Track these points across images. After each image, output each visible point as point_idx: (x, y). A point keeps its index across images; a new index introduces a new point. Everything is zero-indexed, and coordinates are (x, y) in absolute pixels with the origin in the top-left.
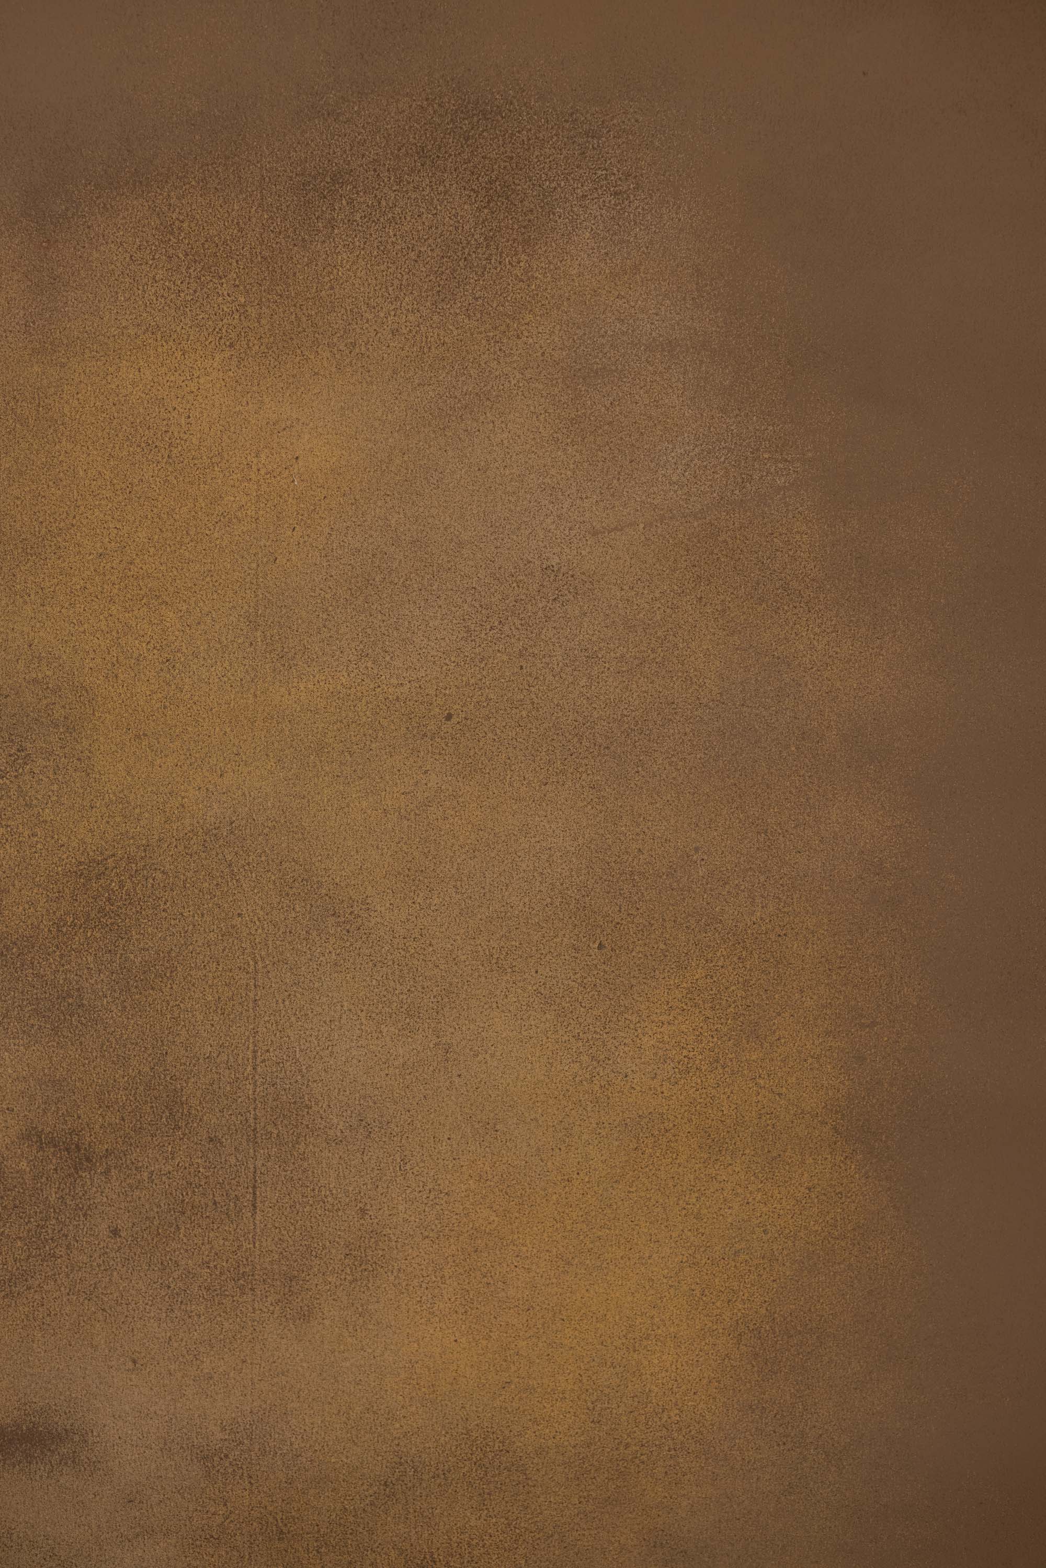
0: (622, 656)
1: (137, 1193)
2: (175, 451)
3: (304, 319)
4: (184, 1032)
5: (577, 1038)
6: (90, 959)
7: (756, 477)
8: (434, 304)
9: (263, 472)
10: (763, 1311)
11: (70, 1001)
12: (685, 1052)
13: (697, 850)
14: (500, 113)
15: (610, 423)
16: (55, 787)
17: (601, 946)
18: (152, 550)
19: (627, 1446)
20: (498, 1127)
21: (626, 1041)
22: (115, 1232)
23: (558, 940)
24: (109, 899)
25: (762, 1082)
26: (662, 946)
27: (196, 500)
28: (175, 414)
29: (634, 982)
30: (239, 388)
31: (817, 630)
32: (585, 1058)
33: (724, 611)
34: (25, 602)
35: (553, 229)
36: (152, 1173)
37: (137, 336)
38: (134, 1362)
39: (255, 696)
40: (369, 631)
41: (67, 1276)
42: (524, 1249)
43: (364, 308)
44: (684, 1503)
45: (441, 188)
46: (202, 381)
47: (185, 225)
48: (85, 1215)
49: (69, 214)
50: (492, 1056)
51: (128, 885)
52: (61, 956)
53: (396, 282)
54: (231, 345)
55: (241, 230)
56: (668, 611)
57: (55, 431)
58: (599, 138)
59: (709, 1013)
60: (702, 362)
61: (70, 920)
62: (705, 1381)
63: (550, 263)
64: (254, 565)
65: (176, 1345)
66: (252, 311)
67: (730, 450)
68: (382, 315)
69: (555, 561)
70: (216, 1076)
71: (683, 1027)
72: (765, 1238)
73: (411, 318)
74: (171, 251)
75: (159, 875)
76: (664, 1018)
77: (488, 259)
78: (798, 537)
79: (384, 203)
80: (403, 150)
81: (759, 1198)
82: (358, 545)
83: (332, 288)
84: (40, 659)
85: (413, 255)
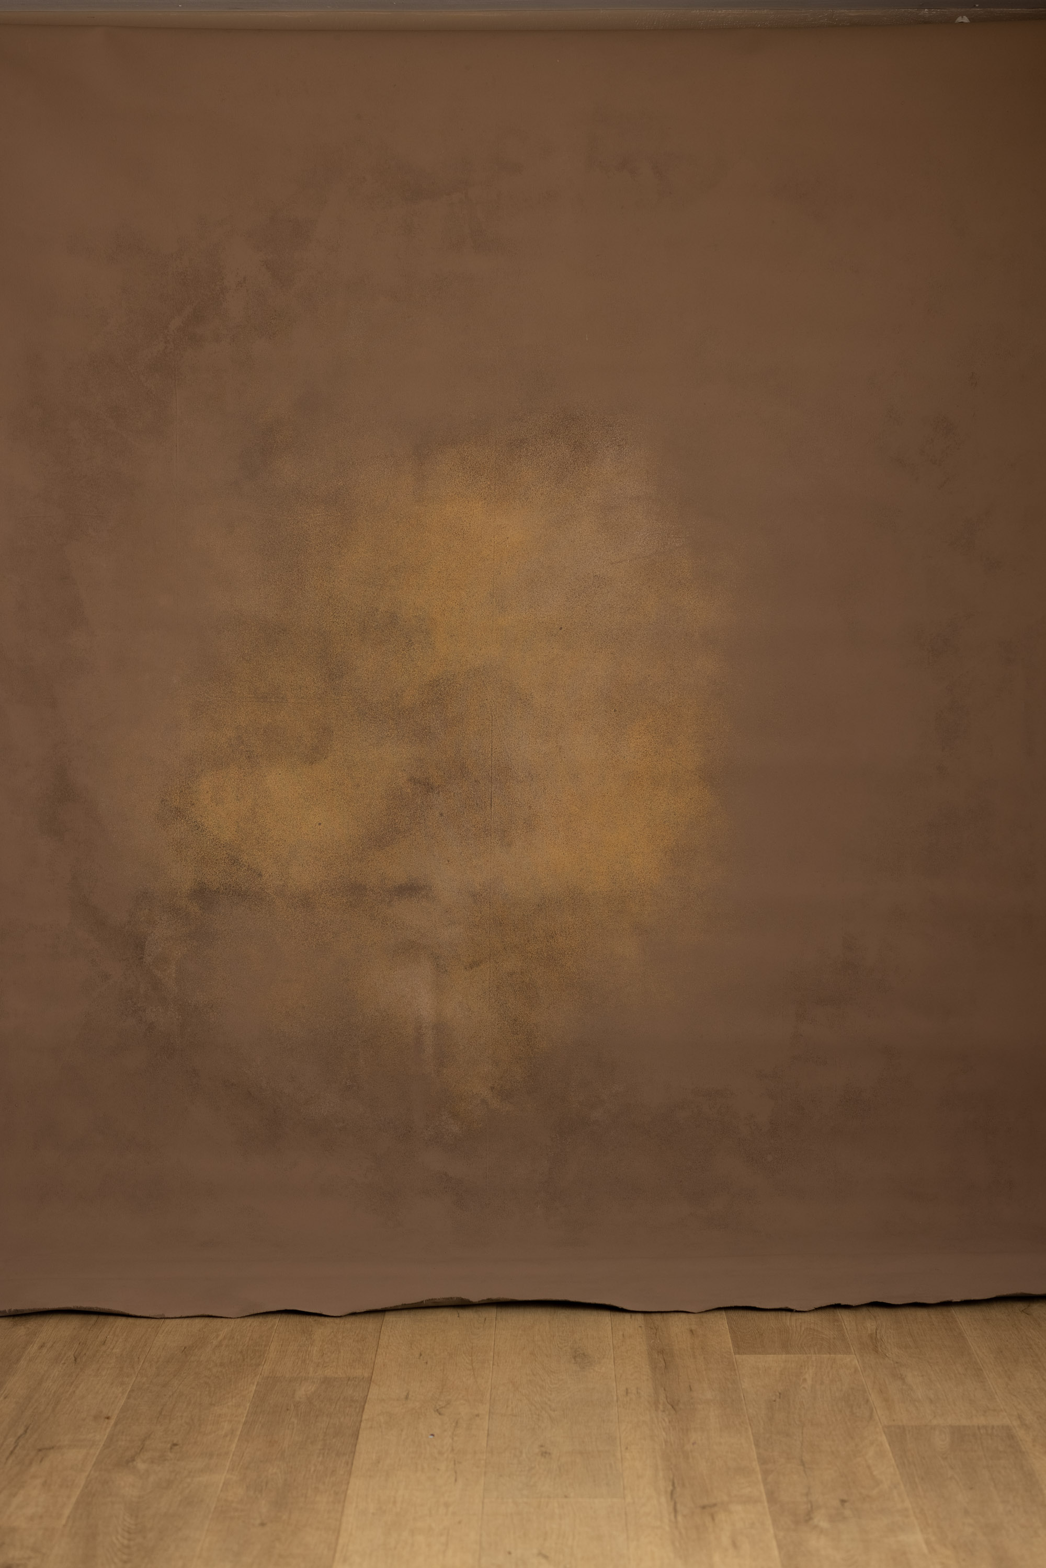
0: (622, 607)
1: (449, 800)
2: (465, 536)
3: (510, 490)
4: (466, 742)
5: (607, 744)
6: (434, 715)
7: (669, 543)
8: (556, 484)
9: (496, 543)
10: (674, 843)
11: (426, 730)
12: (645, 749)
13: (649, 676)
14: (579, 419)
15: (617, 525)
16: (422, 654)
17: (615, 711)
18: (457, 570)
19: (625, 891)
20: (578, 776)
21: (624, 745)
22: (441, 815)
23: (600, 708)
24: (440, 694)
25: (673, 759)
26: (637, 710)
27: (472, 553)
28: (465, 523)
29: (627, 724)
30: (488, 514)
31: (691, 597)
32: (609, 751)
33: (658, 591)
34: (413, 589)
35: (597, 458)
36: (454, 793)
37: (452, 496)
38: (448, 861)
39: (493, 621)
40: (533, 598)
41: (425, 830)
42: (588, 821)
43: (531, 486)
44: (646, 913)
45: (558, 444)
46: (475, 511)
47: (469, 457)
48: (431, 808)
49: (429, 454)
50: (576, 750)
51: (447, 689)
52: (423, 715)
53: (542, 477)
54: (485, 499)
55: (489, 459)
56: (638, 591)
57: (424, 529)
58: (613, 427)
59: (654, 735)
60: (649, 503)
61: (426, 701)
62: (653, 869)
63: (596, 469)
64: (493, 575)
65: (463, 855)
66: (492, 487)
67: (659, 534)
68: (537, 488)
69: (598, 573)
70: (478, 758)
71: (645, 740)
72: (675, 817)
73: (547, 489)
74: (464, 466)
75: (458, 685)
76: (637, 737)
77: (574, 468)
78: (684, 564)
79: (538, 449)
80: (545, 432)
81: (672, 802)
82: (529, 568)
83: (520, 479)
84: (417, 608)
85: (548, 467)
